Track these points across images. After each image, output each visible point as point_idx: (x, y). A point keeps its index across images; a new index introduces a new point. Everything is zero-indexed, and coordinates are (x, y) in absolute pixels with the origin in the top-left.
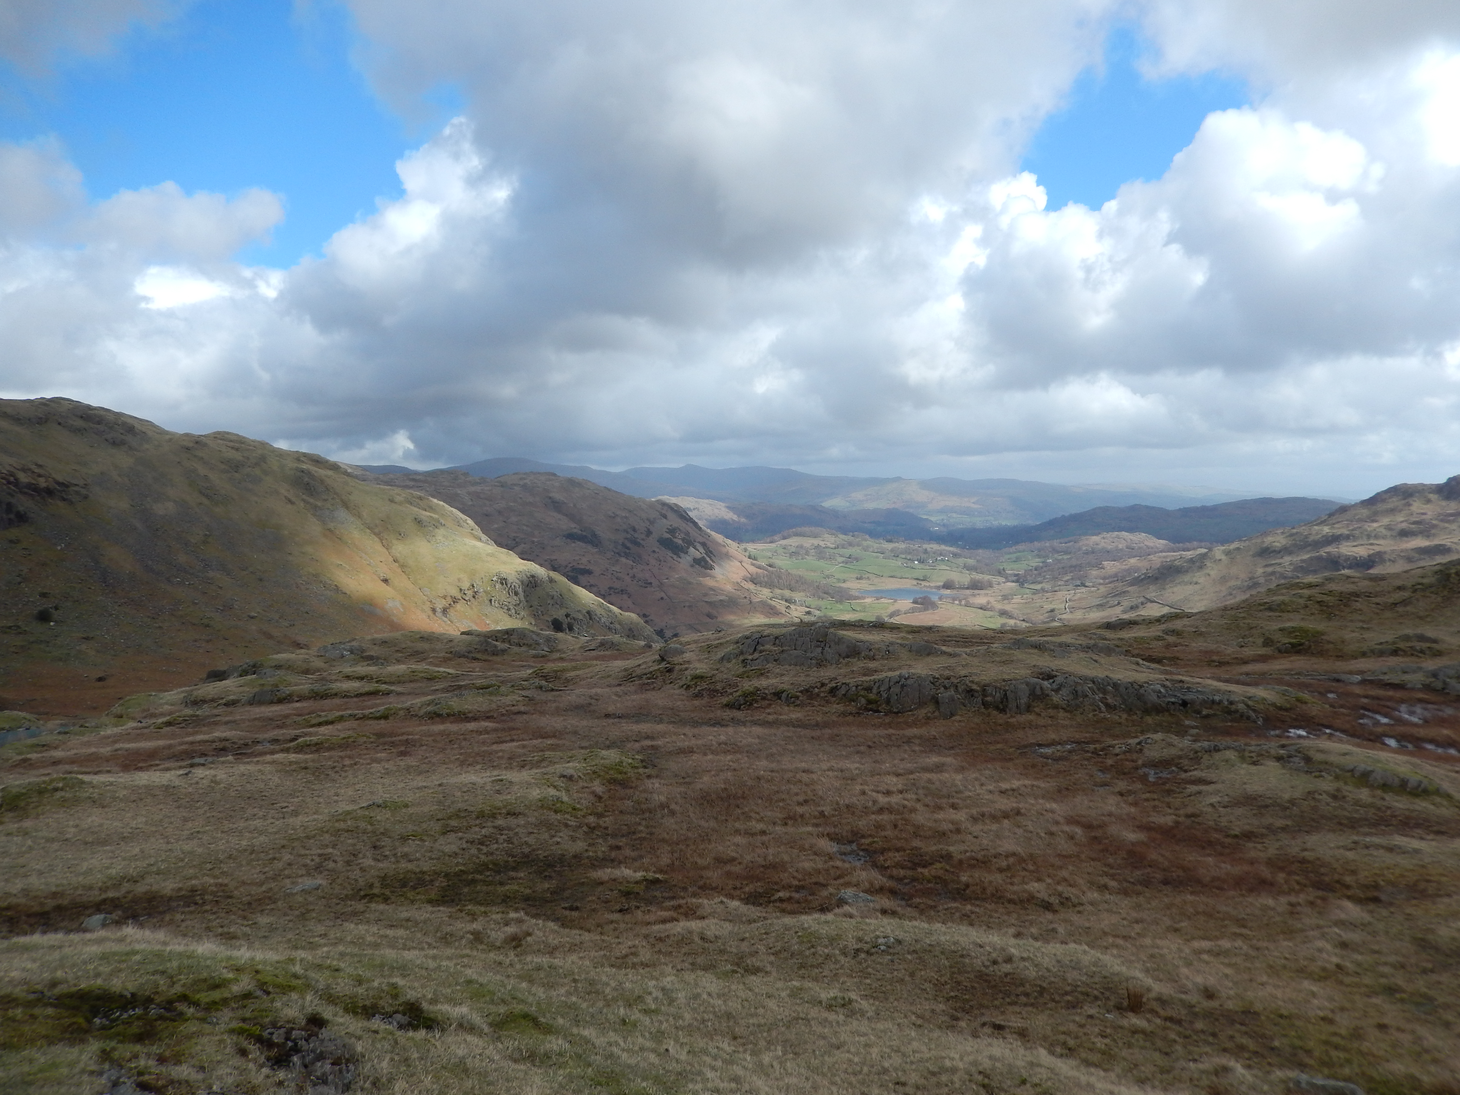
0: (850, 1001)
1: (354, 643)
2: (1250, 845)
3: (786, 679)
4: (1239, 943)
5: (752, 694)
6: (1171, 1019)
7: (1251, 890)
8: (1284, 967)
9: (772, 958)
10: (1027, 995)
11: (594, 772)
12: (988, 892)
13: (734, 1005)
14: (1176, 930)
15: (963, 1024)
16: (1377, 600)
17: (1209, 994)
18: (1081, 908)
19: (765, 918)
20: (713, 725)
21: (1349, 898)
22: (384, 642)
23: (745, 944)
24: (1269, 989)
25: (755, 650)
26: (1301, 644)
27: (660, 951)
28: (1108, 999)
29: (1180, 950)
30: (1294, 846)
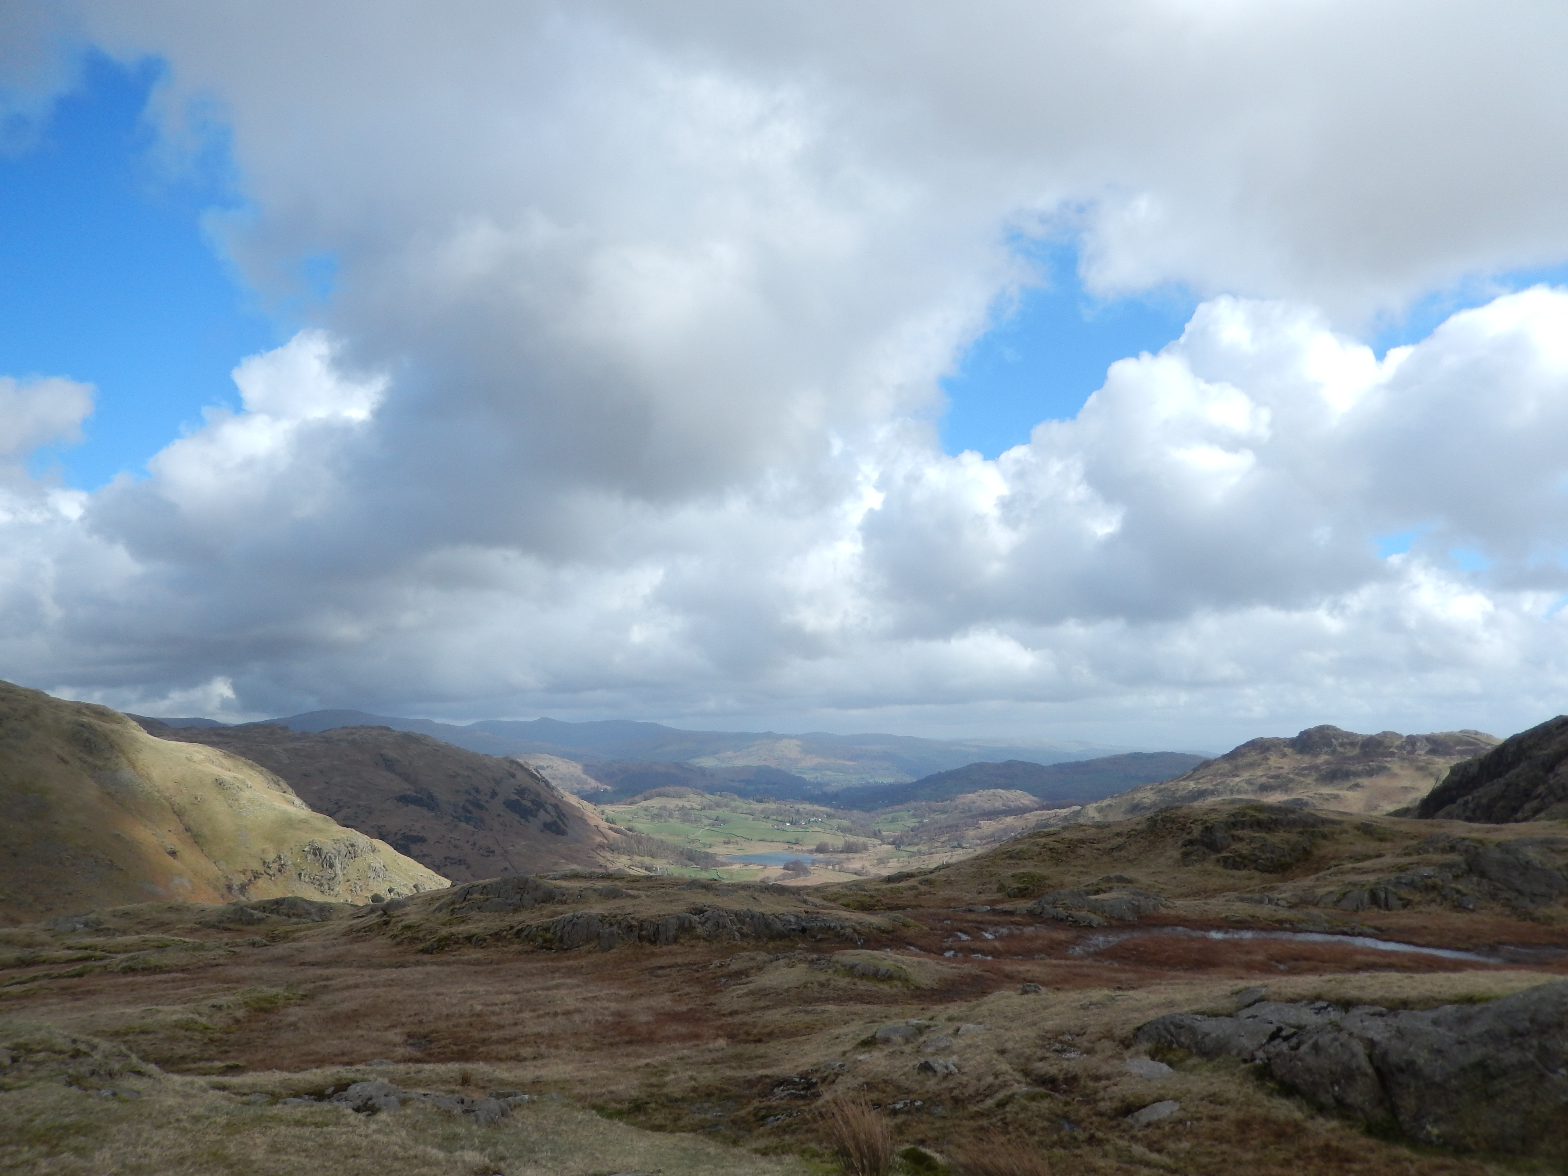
1: (92, 917)
5: (446, 938)
11: (246, 1003)
16: (1099, 846)
22: (126, 914)
25: (465, 899)
26: (1027, 889)
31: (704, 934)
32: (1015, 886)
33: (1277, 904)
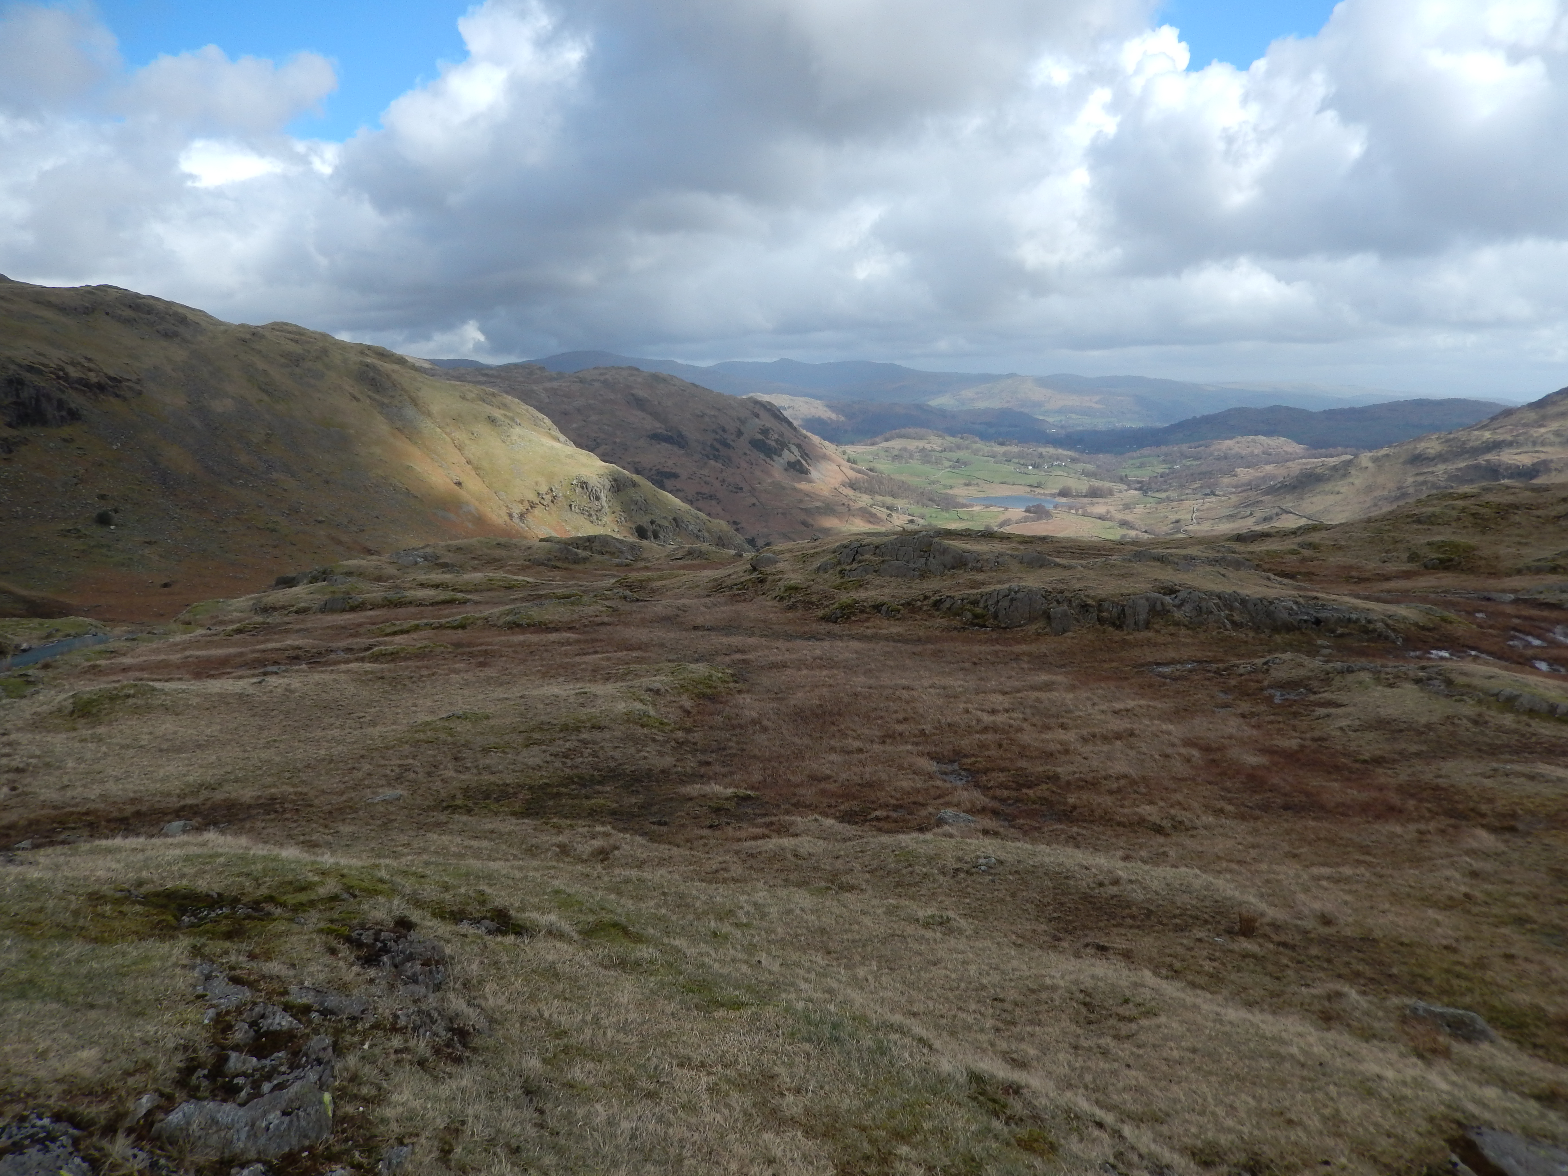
0: (949, 920)
1: (428, 550)
2: (1380, 771)
3: (886, 591)
4: (1362, 870)
5: (849, 606)
6: (1284, 945)
7: (1378, 817)
8: (1409, 895)
9: (868, 876)
10: (1133, 917)
11: (682, 686)
12: (1096, 814)
13: (828, 921)
14: (1295, 856)
15: (1065, 944)
16: (1539, 512)
17: (1326, 920)
18: (1194, 832)
19: (861, 837)
20: (808, 639)
21: (1483, 826)
22: (459, 549)
23: (840, 861)
24: (1391, 917)
25: (854, 560)
26: (1451, 560)
27: (751, 867)
28: (1219, 922)
29: (1298, 876)
30: (1427, 773)
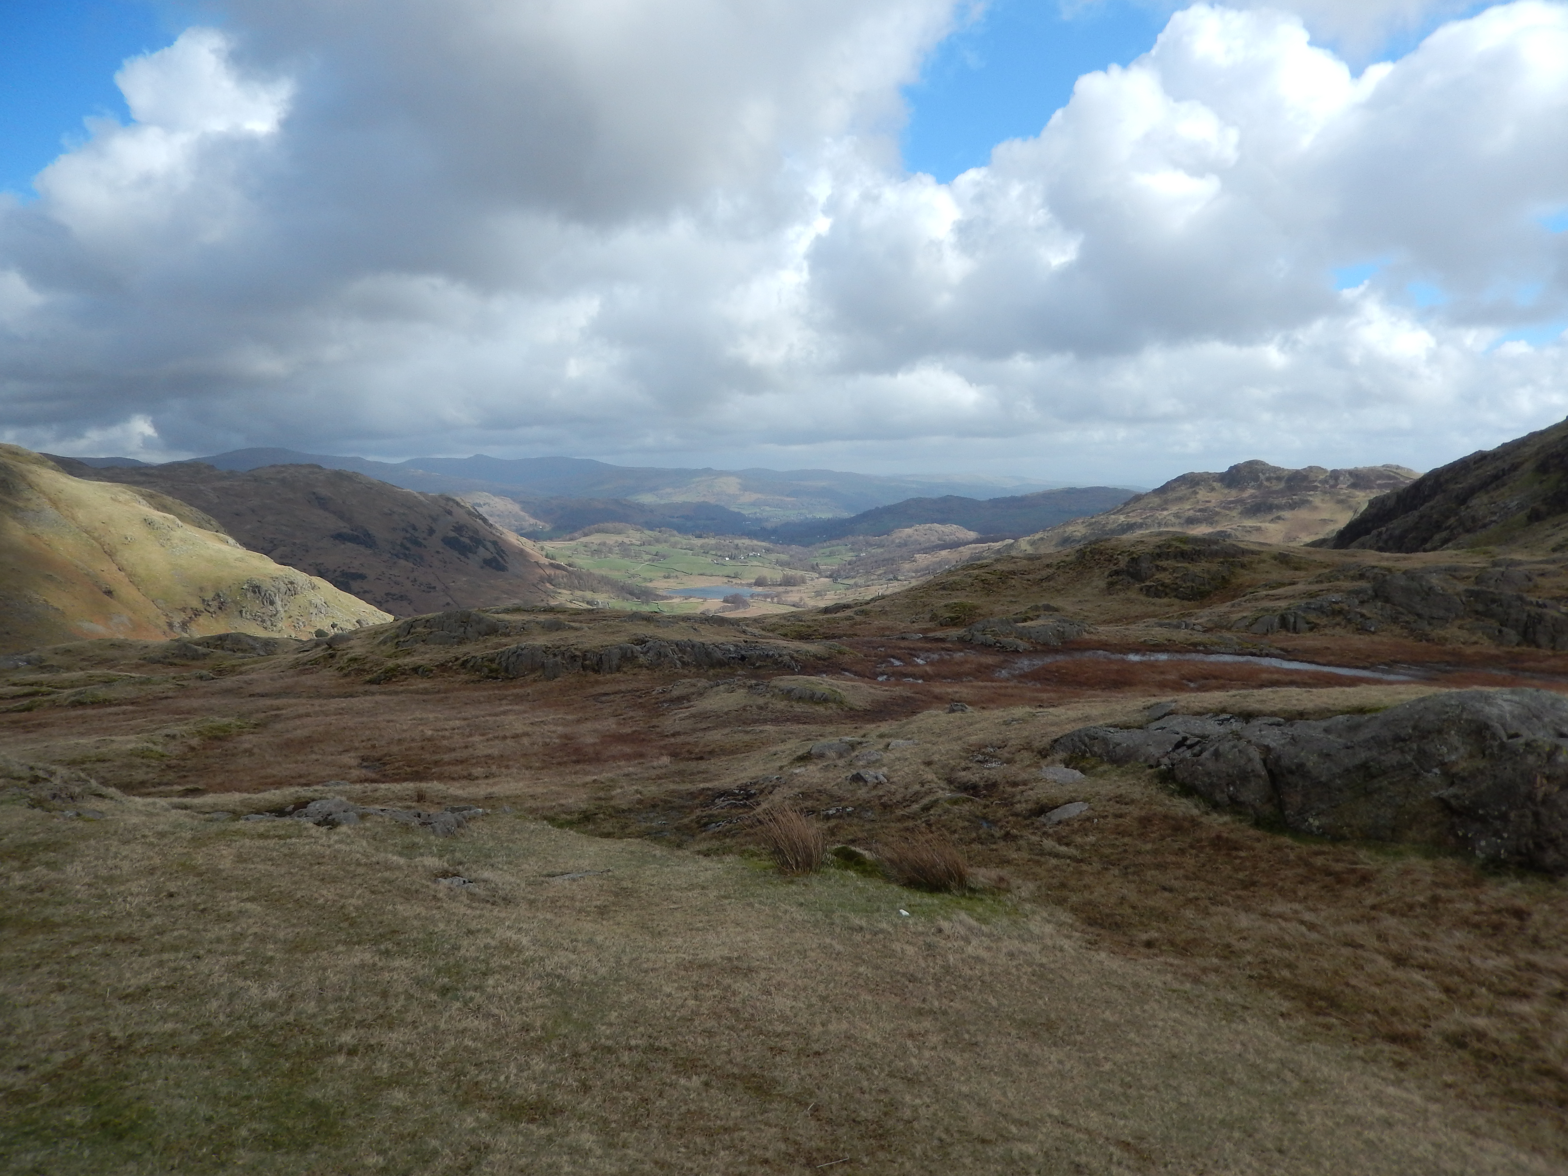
1: (33, 654)
3: (427, 656)
5: (393, 670)
11: (199, 732)
20: (346, 697)
22: (68, 651)
25: (408, 632)
26: (959, 618)
31: (646, 663)
32: (947, 615)
33: (1193, 629)
